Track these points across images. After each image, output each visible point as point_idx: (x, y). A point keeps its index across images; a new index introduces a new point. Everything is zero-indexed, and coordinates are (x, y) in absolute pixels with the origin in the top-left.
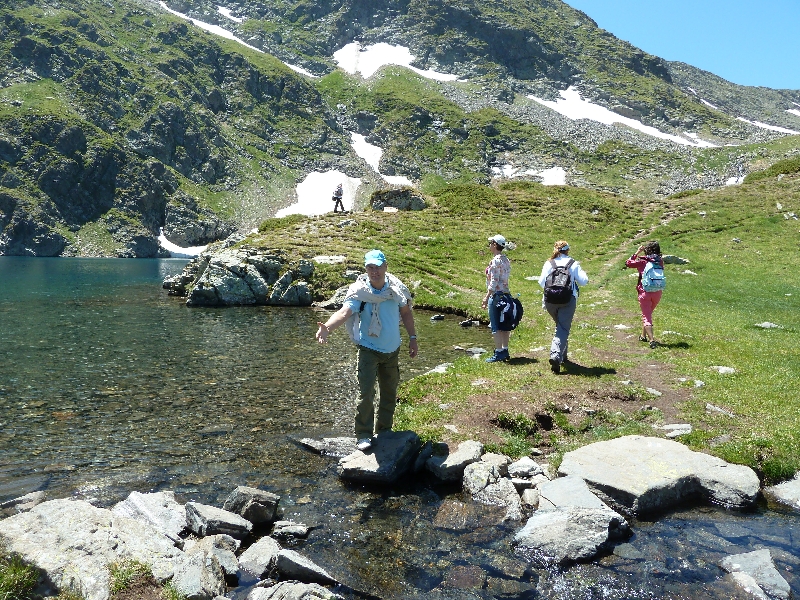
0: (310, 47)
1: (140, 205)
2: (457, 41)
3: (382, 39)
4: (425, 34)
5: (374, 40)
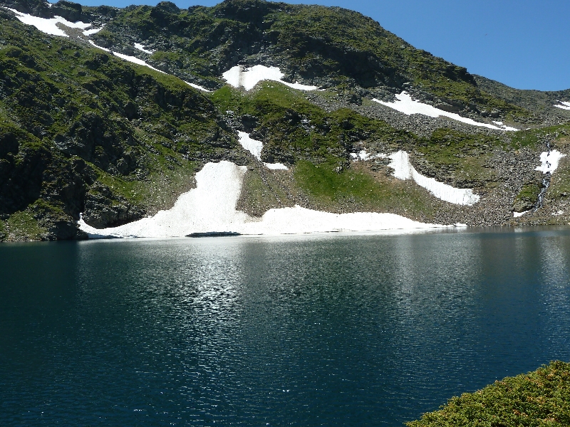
0: (205, 69)
1: (63, 196)
2: (316, 61)
3: (258, 63)
4: (292, 57)
5: (253, 63)
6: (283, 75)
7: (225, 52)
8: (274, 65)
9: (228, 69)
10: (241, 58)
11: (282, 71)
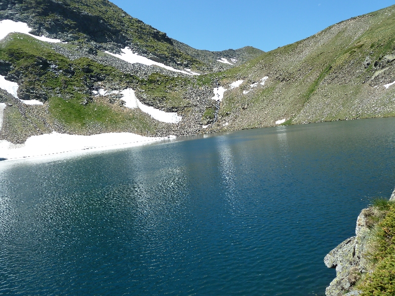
3: (7, 18)
4: (37, 15)
6: (30, 29)
8: (22, 21)
11: (29, 26)
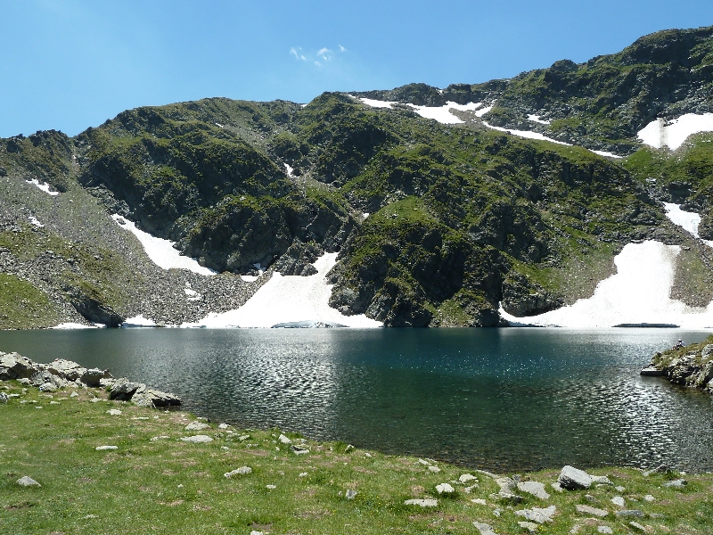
1: (484, 285)
3: (686, 111)
5: (677, 113)
7: (639, 105)
9: (644, 126)
10: (661, 109)
